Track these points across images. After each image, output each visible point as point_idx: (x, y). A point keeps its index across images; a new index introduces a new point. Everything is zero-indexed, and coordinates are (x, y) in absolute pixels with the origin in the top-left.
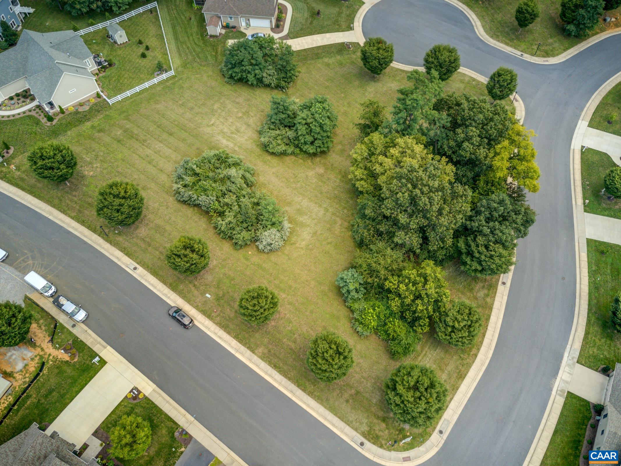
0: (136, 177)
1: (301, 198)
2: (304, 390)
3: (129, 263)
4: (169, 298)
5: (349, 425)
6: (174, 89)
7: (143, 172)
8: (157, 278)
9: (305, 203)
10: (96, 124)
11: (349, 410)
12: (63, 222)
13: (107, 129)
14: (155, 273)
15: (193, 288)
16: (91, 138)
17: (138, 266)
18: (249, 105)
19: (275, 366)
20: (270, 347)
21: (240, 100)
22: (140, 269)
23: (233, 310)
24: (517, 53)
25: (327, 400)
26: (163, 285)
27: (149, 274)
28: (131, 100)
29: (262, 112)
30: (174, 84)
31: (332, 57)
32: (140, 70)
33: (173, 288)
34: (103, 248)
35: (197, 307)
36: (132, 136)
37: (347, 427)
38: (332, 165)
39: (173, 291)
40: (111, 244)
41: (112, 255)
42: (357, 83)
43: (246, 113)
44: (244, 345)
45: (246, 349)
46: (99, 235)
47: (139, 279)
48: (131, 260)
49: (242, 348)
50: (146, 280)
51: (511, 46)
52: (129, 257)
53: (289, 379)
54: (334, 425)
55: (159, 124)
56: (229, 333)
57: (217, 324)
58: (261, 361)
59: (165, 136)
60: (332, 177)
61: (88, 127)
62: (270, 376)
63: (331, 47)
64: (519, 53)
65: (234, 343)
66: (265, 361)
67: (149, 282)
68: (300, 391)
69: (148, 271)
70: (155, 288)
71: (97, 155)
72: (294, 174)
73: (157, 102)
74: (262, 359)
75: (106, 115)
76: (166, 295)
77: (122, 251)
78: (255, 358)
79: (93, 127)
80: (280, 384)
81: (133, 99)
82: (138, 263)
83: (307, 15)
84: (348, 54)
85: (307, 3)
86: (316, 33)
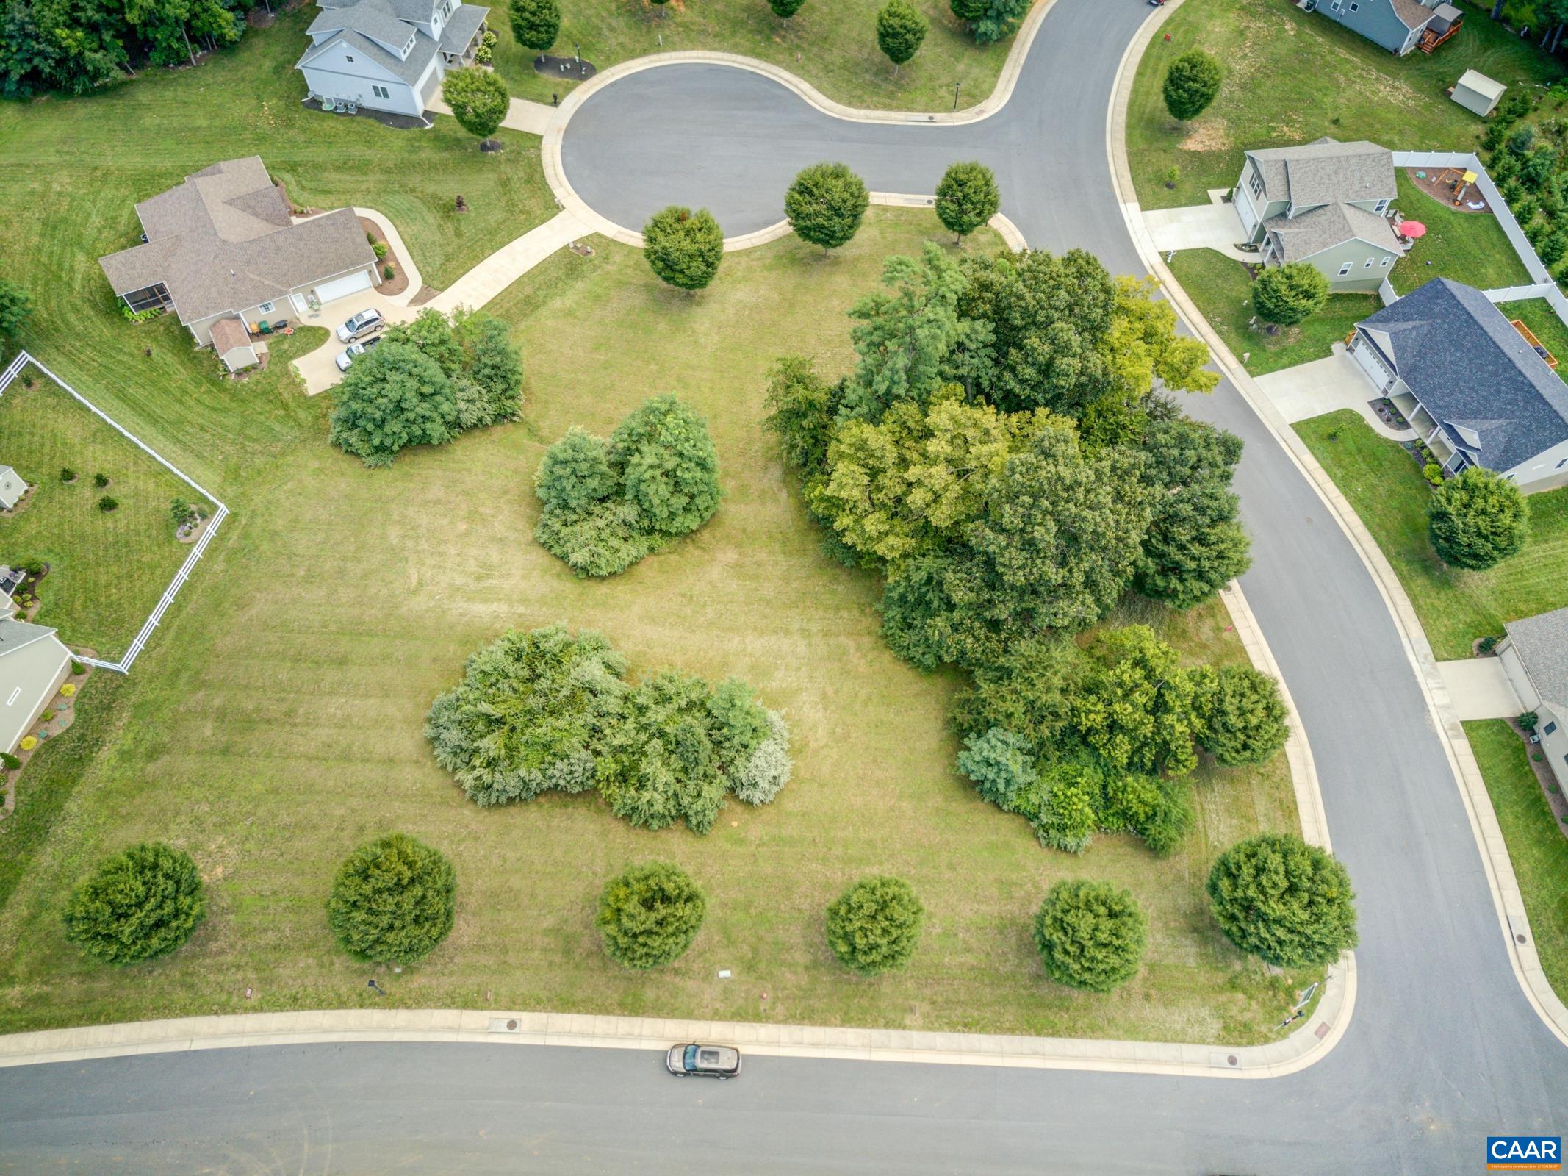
0: (339, 811)
1: (737, 639)
2: (1055, 1034)
3: (487, 1023)
4: (640, 1037)
5: (1183, 1041)
6: (257, 548)
7: (348, 791)
8: (579, 1012)
9: (755, 644)
10: (128, 743)
11: (1162, 1011)
12: (243, 1034)
13: (166, 739)
14: (567, 1005)
15: (677, 980)
16: (143, 785)
17: (514, 1015)
18: (465, 493)
19: (965, 1025)
20: (928, 992)
21: (436, 491)
22: (527, 1019)
23: (800, 969)
24: (920, 118)
25: (1110, 1021)
26: (606, 1018)
27: (554, 1015)
28: (171, 634)
29: (506, 492)
30: (245, 536)
31: (564, 291)
32: (127, 544)
33: (633, 1008)
34: (397, 1029)
35: (717, 1016)
36: (249, 723)
37: (1184, 1046)
38: (744, 531)
39: (637, 1015)
40: (408, 1007)
41: (432, 1029)
42: (663, 326)
43: (472, 516)
44: (874, 1025)
45: (883, 1031)
46: (361, 1007)
47: (538, 1041)
48: (487, 1013)
49: (877, 1034)
50: (559, 1034)
51: (899, 109)
52: (475, 1008)
53: (1012, 1031)
54: (1158, 1062)
55: (291, 653)
56: (825, 1023)
57: (785, 1021)
58: (930, 1034)
59: (331, 675)
60: (762, 556)
61: (113, 762)
62: (972, 1051)
63: (546, 269)
64: (924, 117)
65: (852, 1035)
66: (940, 1029)
67: (569, 1034)
68: (1050, 1040)
69: (545, 1010)
70: (593, 1035)
71: (197, 818)
72: (683, 595)
73: (241, 604)
74: (930, 1029)
75: (137, 707)
76: (629, 1036)
77: (447, 1006)
78: (916, 1037)
79: (125, 756)
80: (1002, 1054)
81: (174, 628)
82: (510, 1009)
83: (432, 219)
84: (595, 268)
85: (412, 190)
86: (487, 252)
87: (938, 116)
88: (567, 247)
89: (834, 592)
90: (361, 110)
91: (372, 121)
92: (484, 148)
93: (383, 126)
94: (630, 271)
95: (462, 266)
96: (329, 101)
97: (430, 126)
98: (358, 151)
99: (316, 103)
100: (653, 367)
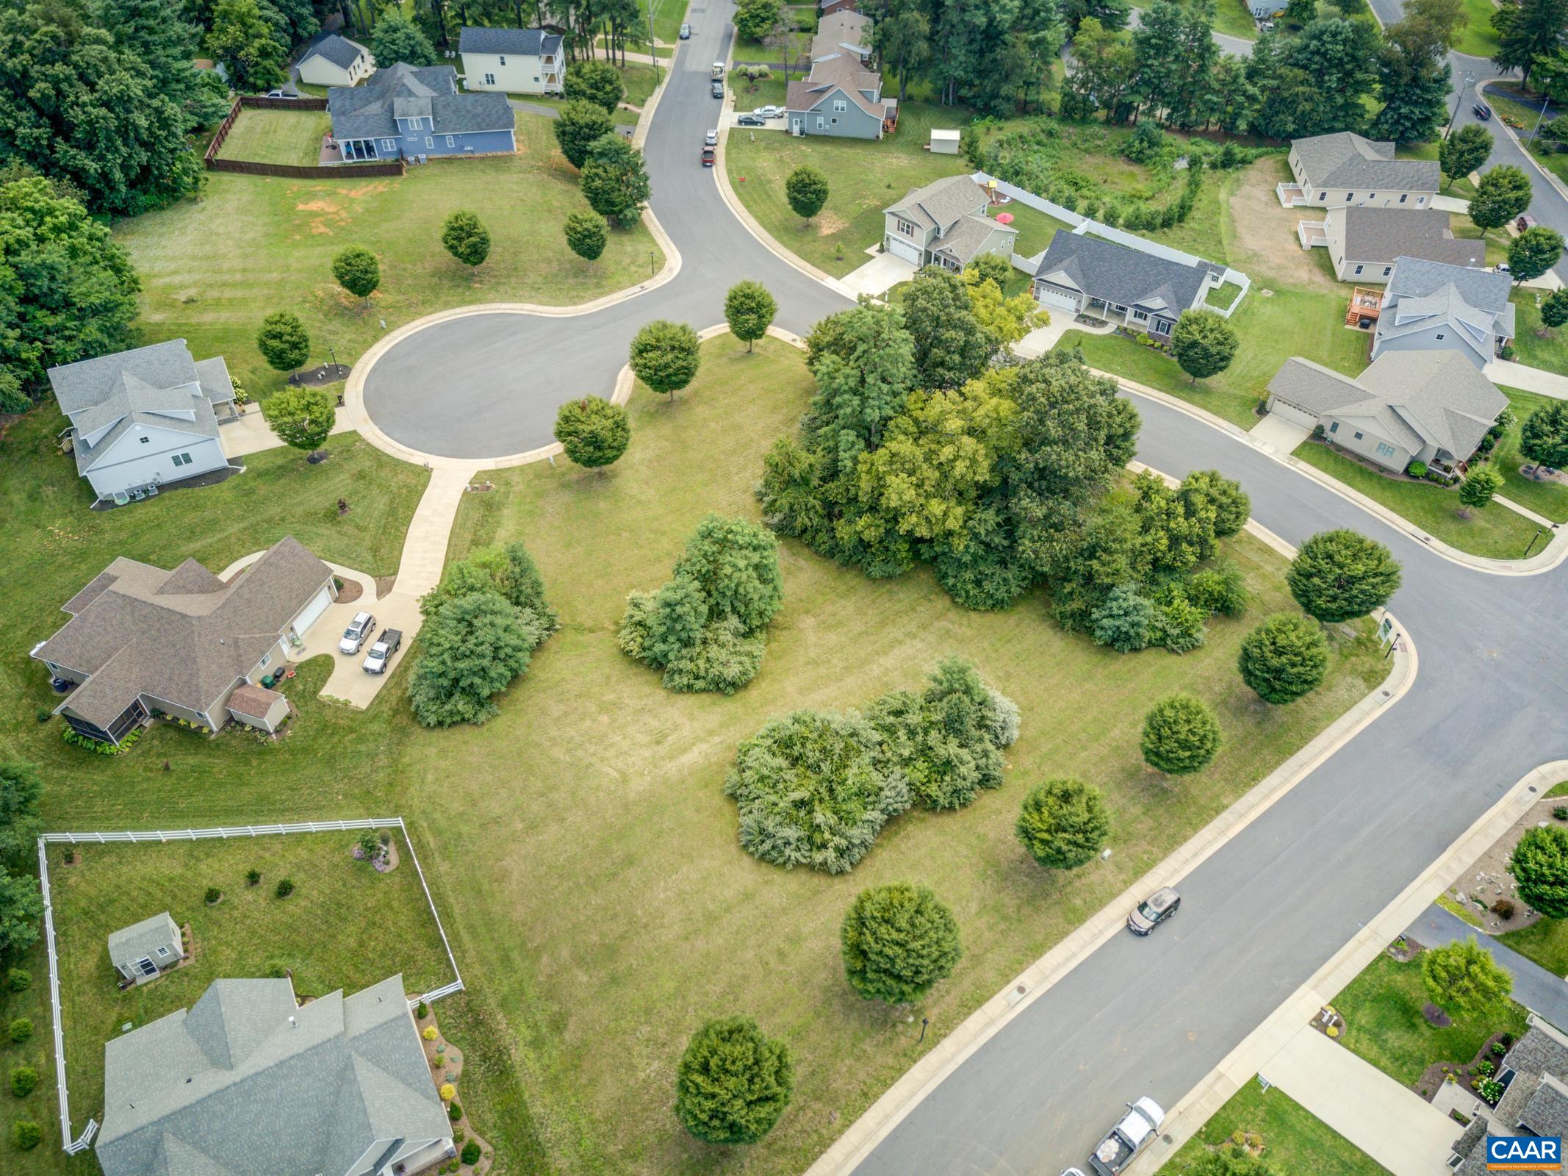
0: (750, 955)
1: (874, 667)
2: (1299, 748)
3: (1004, 1003)
4: (1101, 932)
5: (1356, 703)
6: (460, 835)
7: (740, 937)
8: (1050, 948)
9: (889, 661)
10: (527, 1034)
11: (1331, 694)
13: (556, 1008)
14: (1036, 951)
15: (1084, 881)
16: (577, 1057)
17: (1015, 983)
18: (579, 696)
19: (1254, 779)
20: (1217, 776)
21: (556, 710)
22: (1025, 978)
23: (1142, 818)
25: (1315, 719)
26: (1070, 937)
27: (1038, 962)
28: (466, 938)
29: (608, 677)
30: (438, 833)
31: (499, 522)
32: (339, 905)
33: (1077, 918)
34: (954, 1055)
35: (1127, 884)
36: (608, 950)
37: (1360, 705)
38: (801, 600)
39: (1084, 921)
40: (945, 1036)
41: (976, 1036)
42: (603, 505)
43: (604, 708)
44: (1212, 818)
45: (1219, 818)
46: (915, 1062)
47: (1047, 986)
48: (997, 997)
49: (1217, 823)
50: (1054, 971)
52: (987, 999)
53: (1278, 764)
54: (1358, 722)
55: (582, 881)
56: (1186, 839)
57: (1165, 856)
58: (1242, 799)
59: (633, 875)
60: (830, 608)
61: (532, 1055)
62: (1273, 791)
63: (467, 515)
64: (637, 288)
65: (1207, 833)
66: (1244, 792)
67: (1060, 965)
68: (1299, 753)
69: (1029, 964)
70: (1074, 955)
71: (648, 1040)
72: (808, 663)
73: (503, 878)
74: (1240, 796)
75: (503, 1004)
76: (1094, 937)
77: (967, 1015)
78: (1239, 805)
79: (536, 1044)
80: (1287, 780)
81: (463, 932)
82: (1008, 982)
83: (325, 530)
84: (507, 495)
85: (283, 520)
86: (403, 529)
87: (646, 284)
88: (465, 492)
89: (900, 601)
90: (162, 488)
91: (181, 491)
92: (313, 461)
93: (196, 489)
94: (536, 482)
95: (392, 549)
96: (120, 495)
97: (243, 469)
98: (191, 518)
99: (108, 504)
100: (625, 535)
